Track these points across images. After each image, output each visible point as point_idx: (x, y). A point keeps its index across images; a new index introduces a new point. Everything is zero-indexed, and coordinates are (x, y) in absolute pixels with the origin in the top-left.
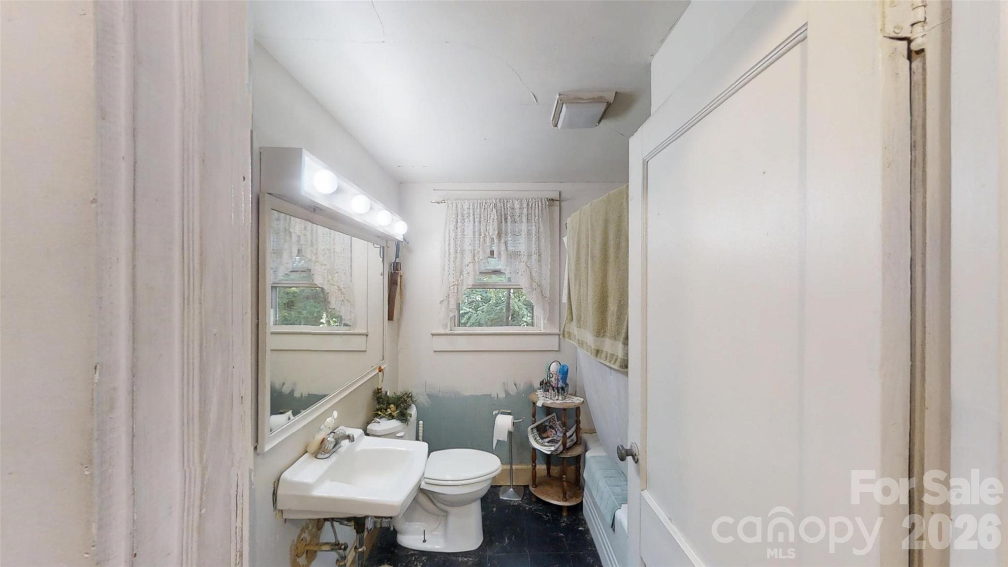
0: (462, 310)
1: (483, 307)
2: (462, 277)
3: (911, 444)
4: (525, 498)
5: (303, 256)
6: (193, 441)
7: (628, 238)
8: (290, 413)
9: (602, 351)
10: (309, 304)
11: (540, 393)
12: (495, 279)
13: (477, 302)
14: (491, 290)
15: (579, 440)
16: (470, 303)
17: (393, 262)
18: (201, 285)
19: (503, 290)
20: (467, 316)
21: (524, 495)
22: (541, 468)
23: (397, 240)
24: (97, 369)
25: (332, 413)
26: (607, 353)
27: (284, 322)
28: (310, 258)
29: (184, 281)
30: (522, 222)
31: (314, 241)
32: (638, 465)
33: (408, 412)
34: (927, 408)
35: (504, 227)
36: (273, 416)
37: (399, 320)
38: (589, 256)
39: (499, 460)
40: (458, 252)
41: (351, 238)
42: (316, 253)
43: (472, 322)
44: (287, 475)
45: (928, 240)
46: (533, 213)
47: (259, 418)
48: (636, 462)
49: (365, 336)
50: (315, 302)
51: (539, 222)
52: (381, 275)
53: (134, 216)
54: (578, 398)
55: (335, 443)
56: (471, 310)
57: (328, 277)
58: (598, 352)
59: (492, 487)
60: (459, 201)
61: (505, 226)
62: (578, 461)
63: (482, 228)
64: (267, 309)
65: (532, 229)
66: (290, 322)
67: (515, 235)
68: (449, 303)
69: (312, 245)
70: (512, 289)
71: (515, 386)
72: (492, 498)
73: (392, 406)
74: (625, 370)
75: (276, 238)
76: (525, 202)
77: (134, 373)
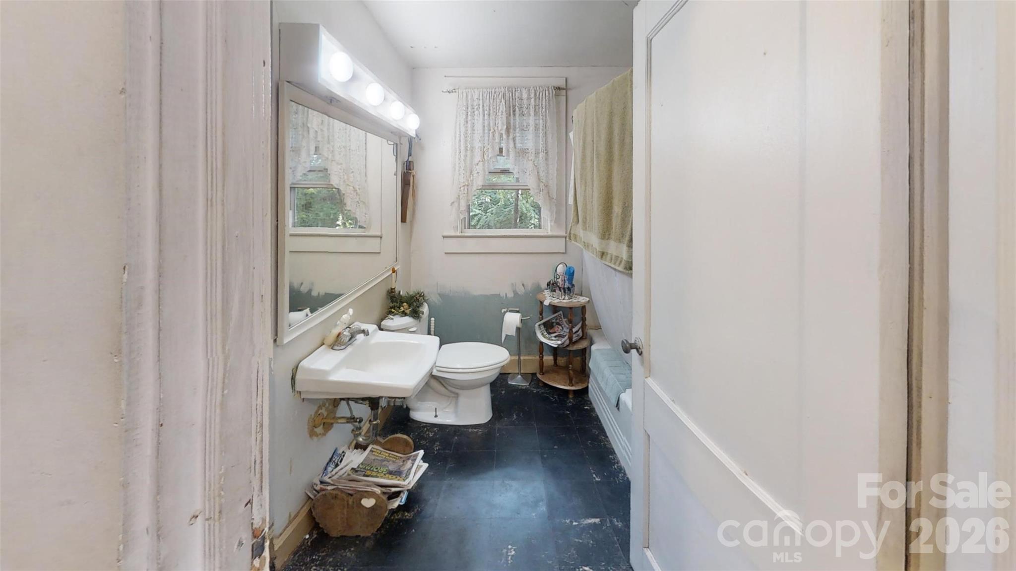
0: (472, 212)
1: (493, 209)
2: (472, 177)
3: (910, 340)
4: (532, 383)
5: (320, 154)
6: (216, 334)
7: (632, 134)
8: (308, 310)
9: (607, 253)
10: (326, 206)
11: (547, 293)
12: (503, 179)
13: (486, 204)
14: (500, 190)
15: (585, 335)
16: (480, 205)
17: (406, 160)
18: (224, 186)
19: (511, 191)
20: (476, 219)
21: (532, 381)
22: (548, 359)
23: (410, 136)
24: (126, 269)
25: (348, 310)
26: (612, 256)
27: (303, 224)
28: (327, 156)
29: (207, 181)
30: (530, 115)
31: (331, 138)
32: (642, 357)
33: (421, 309)
34: (925, 308)
35: (512, 120)
36: (292, 313)
37: (412, 222)
38: (595, 154)
39: (508, 352)
40: (468, 149)
41: (366, 134)
42: (333, 151)
43: (481, 224)
44: (305, 363)
45: (926, 135)
46: (540, 105)
47: (279, 313)
48: (640, 355)
49: (379, 238)
50: (332, 203)
51: (546, 115)
52: (395, 175)
53: (161, 109)
54: (584, 297)
55: (350, 337)
56: (480, 212)
57: (344, 178)
58: (603, 254)
59: (501, 374)
60: (469, 90)
61: (514, 120)
62: (584, 354)
63: (491, 122)
64: (286, 211)
65: (539, 123)
66: (308, 224)
67: (523, 130)
68: (459, 205)
69: (329, 143)
70: (520, 190)
71: (522, 286)
72: (501, 383)
73: (405, 304)
74: (630, 272)
75: (295, 134)
76: (533, 91)
77: (160, 274)
